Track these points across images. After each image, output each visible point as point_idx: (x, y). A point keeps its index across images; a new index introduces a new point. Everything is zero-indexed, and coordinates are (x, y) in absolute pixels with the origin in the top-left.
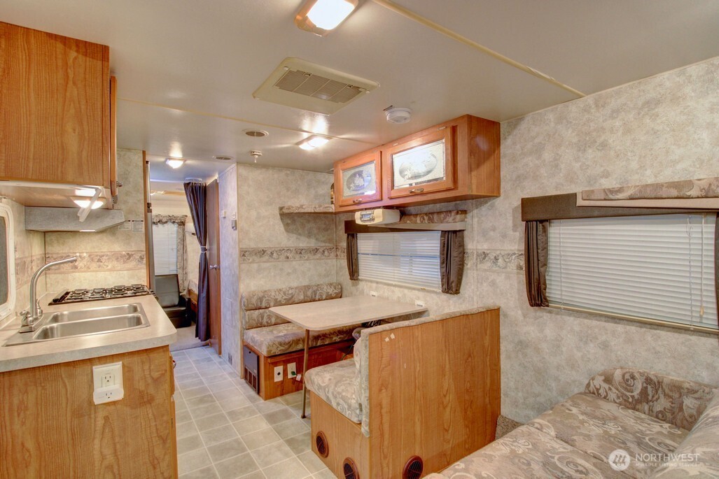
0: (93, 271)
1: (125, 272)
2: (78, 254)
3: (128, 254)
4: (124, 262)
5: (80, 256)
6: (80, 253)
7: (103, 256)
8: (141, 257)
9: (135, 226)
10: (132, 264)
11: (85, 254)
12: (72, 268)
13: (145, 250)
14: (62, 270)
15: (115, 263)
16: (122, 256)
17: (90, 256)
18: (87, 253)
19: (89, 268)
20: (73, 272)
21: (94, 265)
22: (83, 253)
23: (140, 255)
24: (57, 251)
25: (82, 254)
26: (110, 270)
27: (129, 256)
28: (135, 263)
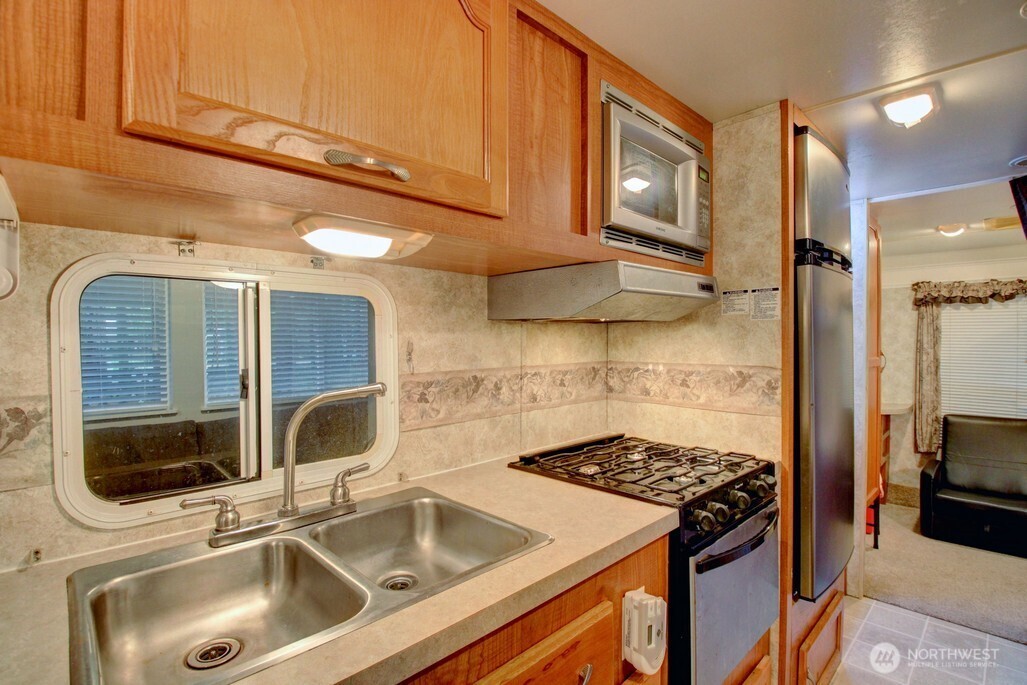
0: (673, 404)
1: (734, 416)
2: (650, 367)
3: (740, 373)
4: (732, 393)
5: (653, 370)
6: (654, 364)
7: (691, 373)
8: (769, 383)
9: (757, 303)
10: (748, 399)
11: (661, 368)
12: (642, 394)
13: (780, 366)
14: (629, 395)
15: (713, 391)
16: (729, 378)
17: (668, 372)
18: (664, 365)
19: (666, 397)
20: (643, 401)
21: (675, 392)
22: (658, 364)
23: (768, 378)
24: (622, 359)
25: (656, 368)
26: (704, 407)
27: (743, 378)
28: (754, 398)
